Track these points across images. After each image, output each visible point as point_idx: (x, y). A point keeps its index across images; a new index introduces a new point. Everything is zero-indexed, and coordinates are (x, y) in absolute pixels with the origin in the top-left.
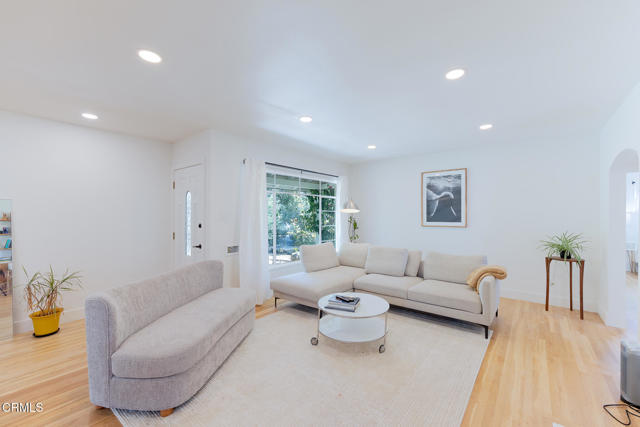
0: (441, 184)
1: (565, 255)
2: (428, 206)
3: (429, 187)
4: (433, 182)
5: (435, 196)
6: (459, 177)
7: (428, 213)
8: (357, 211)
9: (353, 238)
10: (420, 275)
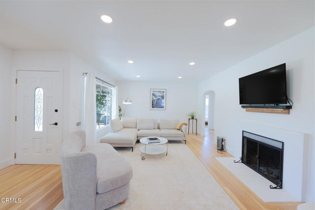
0: (157, 94)
1: (193, 118)
2: (152, 102)
3: (153, 95)
4: (154, 93)
5: (155, 98)
6: (164, 92)
7: (153, 105)
8: (131, 103)
9: (120, 115)
10: (159, 128)
